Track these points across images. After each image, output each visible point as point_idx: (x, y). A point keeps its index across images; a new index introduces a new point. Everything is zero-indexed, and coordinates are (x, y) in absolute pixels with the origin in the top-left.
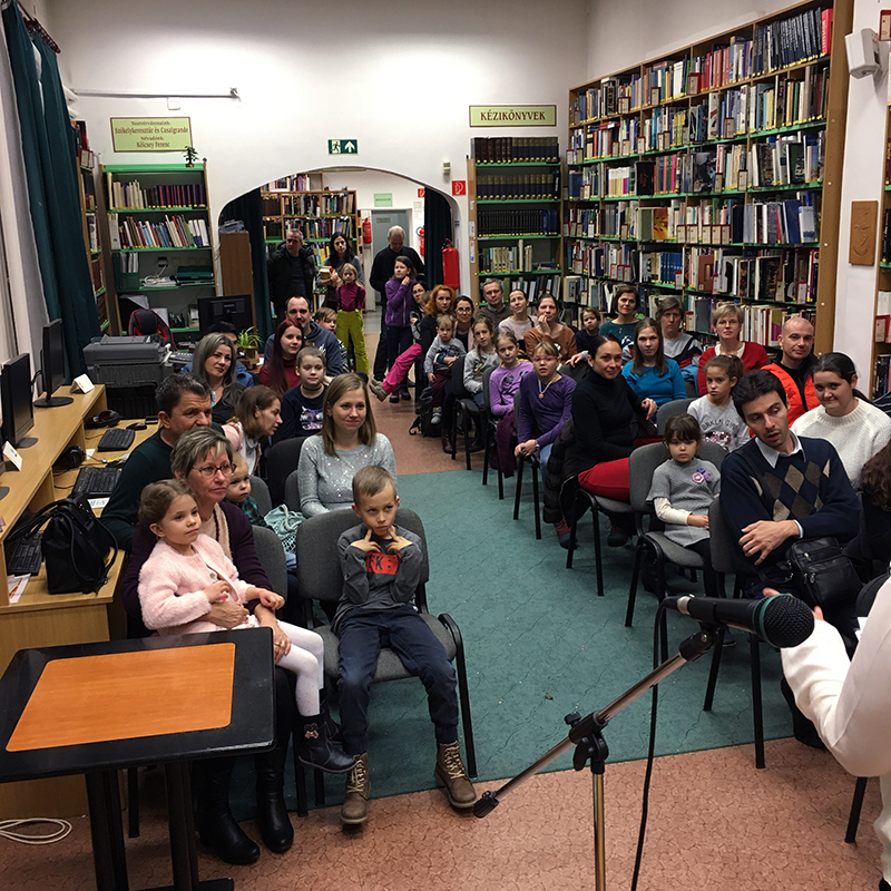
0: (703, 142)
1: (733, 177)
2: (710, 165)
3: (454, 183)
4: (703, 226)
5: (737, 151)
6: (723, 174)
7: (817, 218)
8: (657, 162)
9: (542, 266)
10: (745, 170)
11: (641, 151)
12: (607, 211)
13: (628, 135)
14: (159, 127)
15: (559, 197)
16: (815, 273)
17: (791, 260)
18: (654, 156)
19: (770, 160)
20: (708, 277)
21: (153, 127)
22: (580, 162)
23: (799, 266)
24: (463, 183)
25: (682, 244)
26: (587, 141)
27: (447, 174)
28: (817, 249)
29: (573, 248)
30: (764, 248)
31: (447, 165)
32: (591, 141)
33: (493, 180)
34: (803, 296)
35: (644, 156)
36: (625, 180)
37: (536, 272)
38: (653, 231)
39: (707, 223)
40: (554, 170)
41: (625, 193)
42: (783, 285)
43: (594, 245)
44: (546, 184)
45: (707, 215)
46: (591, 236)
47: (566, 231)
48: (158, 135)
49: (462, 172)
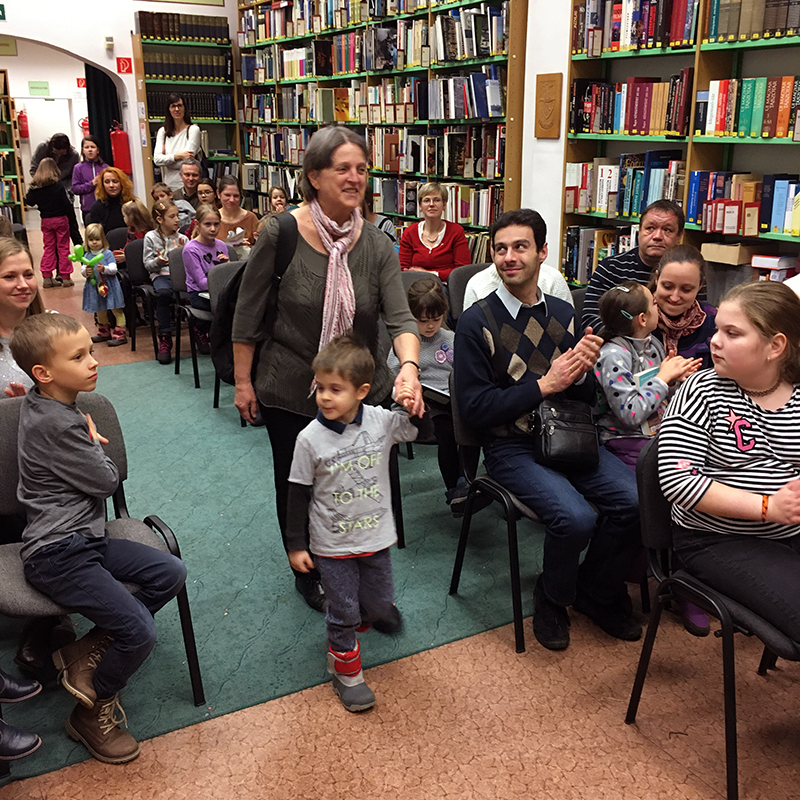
0: (382, 17)
1: (415, 54)
2: (391, 42)
3: (118, 59)
4: (386, 105)
5: (418, 27)
6: (405, 51)
7: (503, 92)
8: (334, 41)
9: (219, 152)
10: (427, 45)
11: (317, 31)
12: (284, 95)
13: (302, 14)
15: (232, 81)
16: (502, 149)
17: (478, 136)
18: (330, 36)
19: (454, 34)
20: (393, 158)
22: (253, 44)
23: (486, 141)
24: (129, 60)
25: (365, 126)
26: (259, 22)
27: (110, 49)
28: (504, 124)
29: (249, 134)
30: (449, 125)
31: (110, 39)
32: (263, 22)
33: (162, 59)
34: (491, 172)
35: (320, 36)
36: (301, 61)
37: (213, 158)
38: (335, 112)
39: (389, 101)
40: (225, 51)
41: (301, 74)
42: (471, 161)
43: (272, 130)
44: (218, 66)
45: (389, 93)
46: (268, 120)
47: (241, 117)
49: (127, 48)
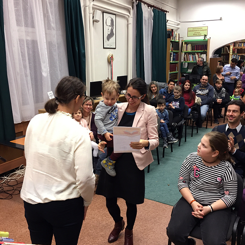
14: (199, 29)
21: (198, 30)
48: (199, 32)
